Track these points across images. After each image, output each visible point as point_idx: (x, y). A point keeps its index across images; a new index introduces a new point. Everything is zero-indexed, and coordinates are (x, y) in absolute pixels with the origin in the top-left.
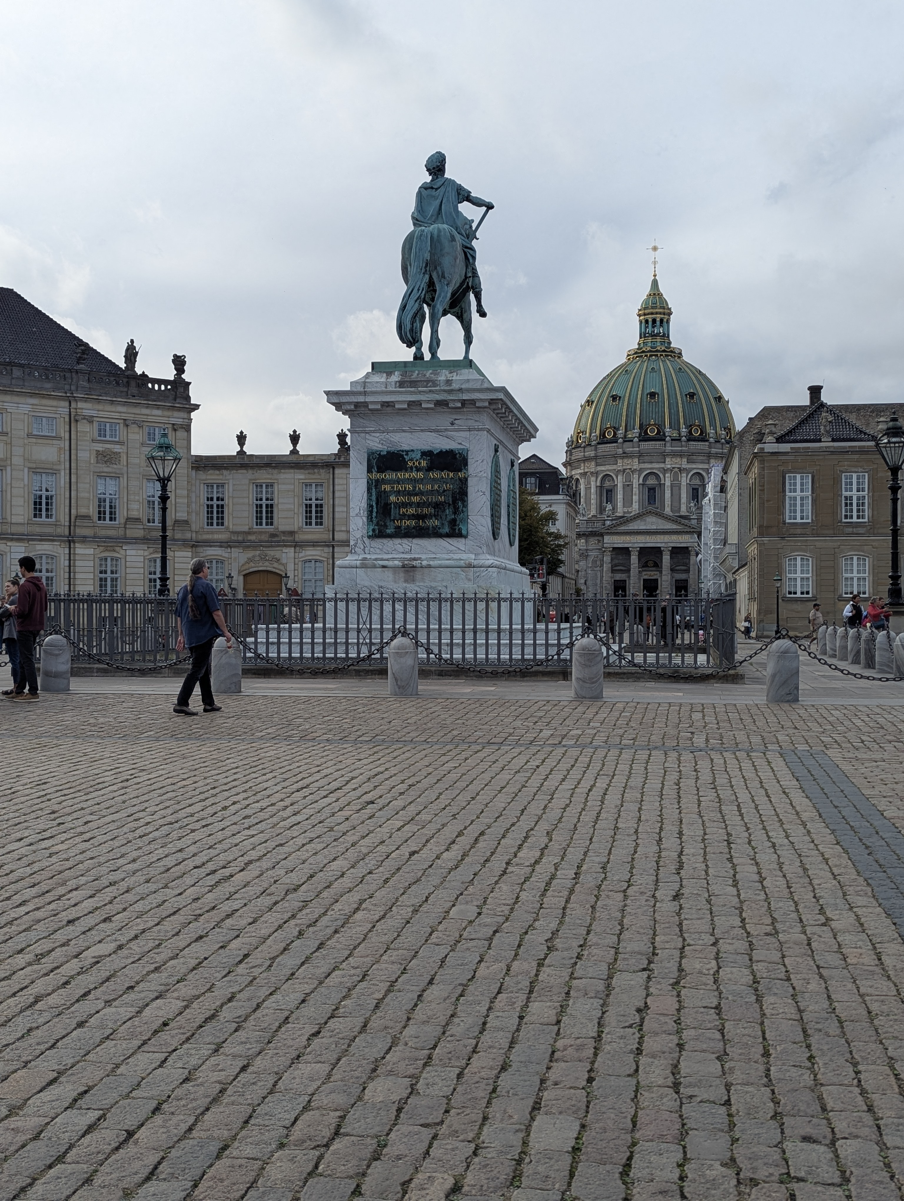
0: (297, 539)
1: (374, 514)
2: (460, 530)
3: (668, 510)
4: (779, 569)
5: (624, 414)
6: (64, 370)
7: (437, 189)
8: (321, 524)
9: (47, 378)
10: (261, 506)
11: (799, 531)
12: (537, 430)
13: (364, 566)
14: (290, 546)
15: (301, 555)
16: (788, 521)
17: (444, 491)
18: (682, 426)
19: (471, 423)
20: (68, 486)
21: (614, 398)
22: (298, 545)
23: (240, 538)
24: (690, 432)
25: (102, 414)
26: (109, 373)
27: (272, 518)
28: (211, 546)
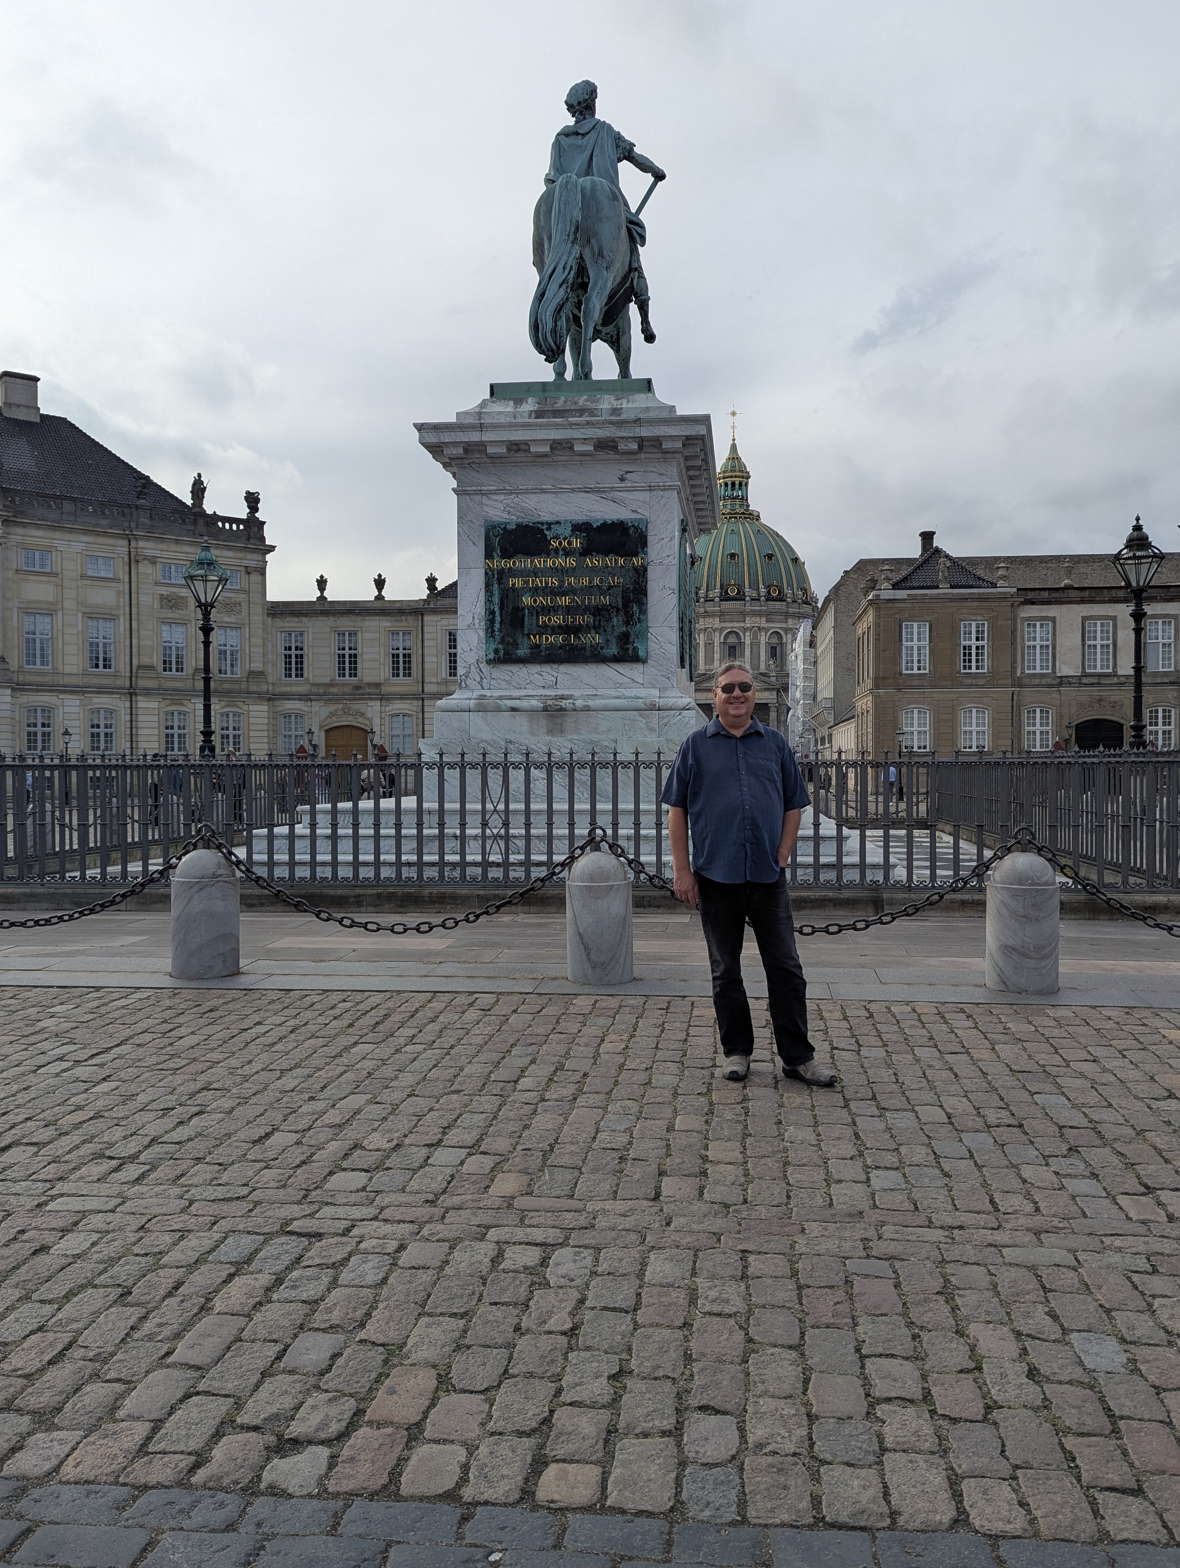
0: (383, 692)
1: (497, 626)
2: (635, 650)
4: (895, 723)
5: (706, 574)
6: (122, 505)
7: (584, 135)
8: (410, 675)
9: (103, 513)
10: (344, 656)
11: (916, 683)
13: (481, 708)
14: (376, 699)
15: (388, 709)
16: (904, 672)
17: (610, 587)
18: (761, 586)
20: (128, 632)
22: (384, 698)
23: (321, 691)
24: (769, 592)
25: (165, 554)
26: (175, 511)
27: (356, 669)
28: (289, 699)
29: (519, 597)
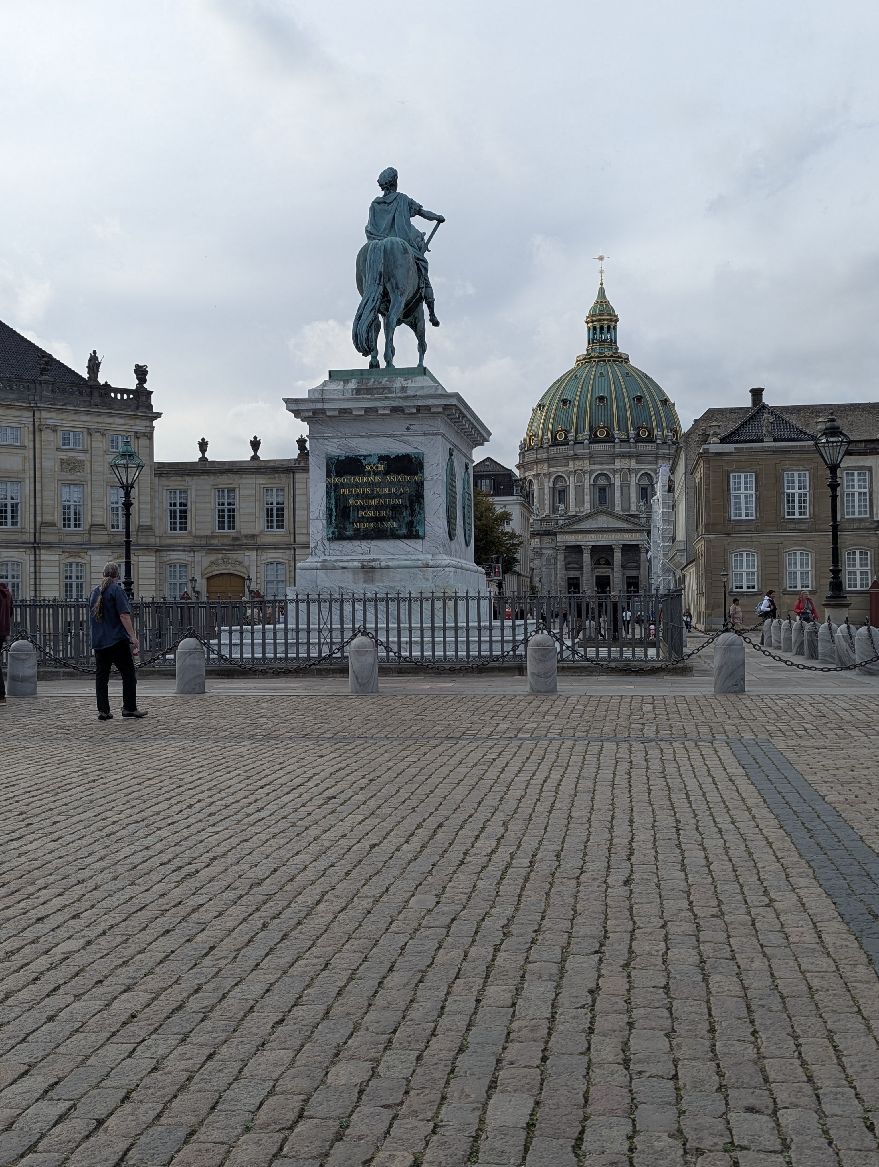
0: (258, 543)
1: (334, 517)
2: (417, 531)
3: (618, 509)
4: (726, 565)
5: (575, 416)
6: (28, 381)
7: (389, 204)
8: (282, 527)
9: (11, 389)
10: (223, 510)
11: (744, 528)
12: (490, 434)
13: (324, 568)
14: (252, 549)
15: (263, 558)
16: (733, 518)
17: (401, 494)
18: (630, 428)
19: (426, 428)
20: (32, 493)
21: (565, 402)
22: (259, 548)
23: (203, 542)
24: (638, 434)
25: (66, 423)
26: (73, 384)
27: (234, 522)
28: (174, 551)
29: (347, 500)
